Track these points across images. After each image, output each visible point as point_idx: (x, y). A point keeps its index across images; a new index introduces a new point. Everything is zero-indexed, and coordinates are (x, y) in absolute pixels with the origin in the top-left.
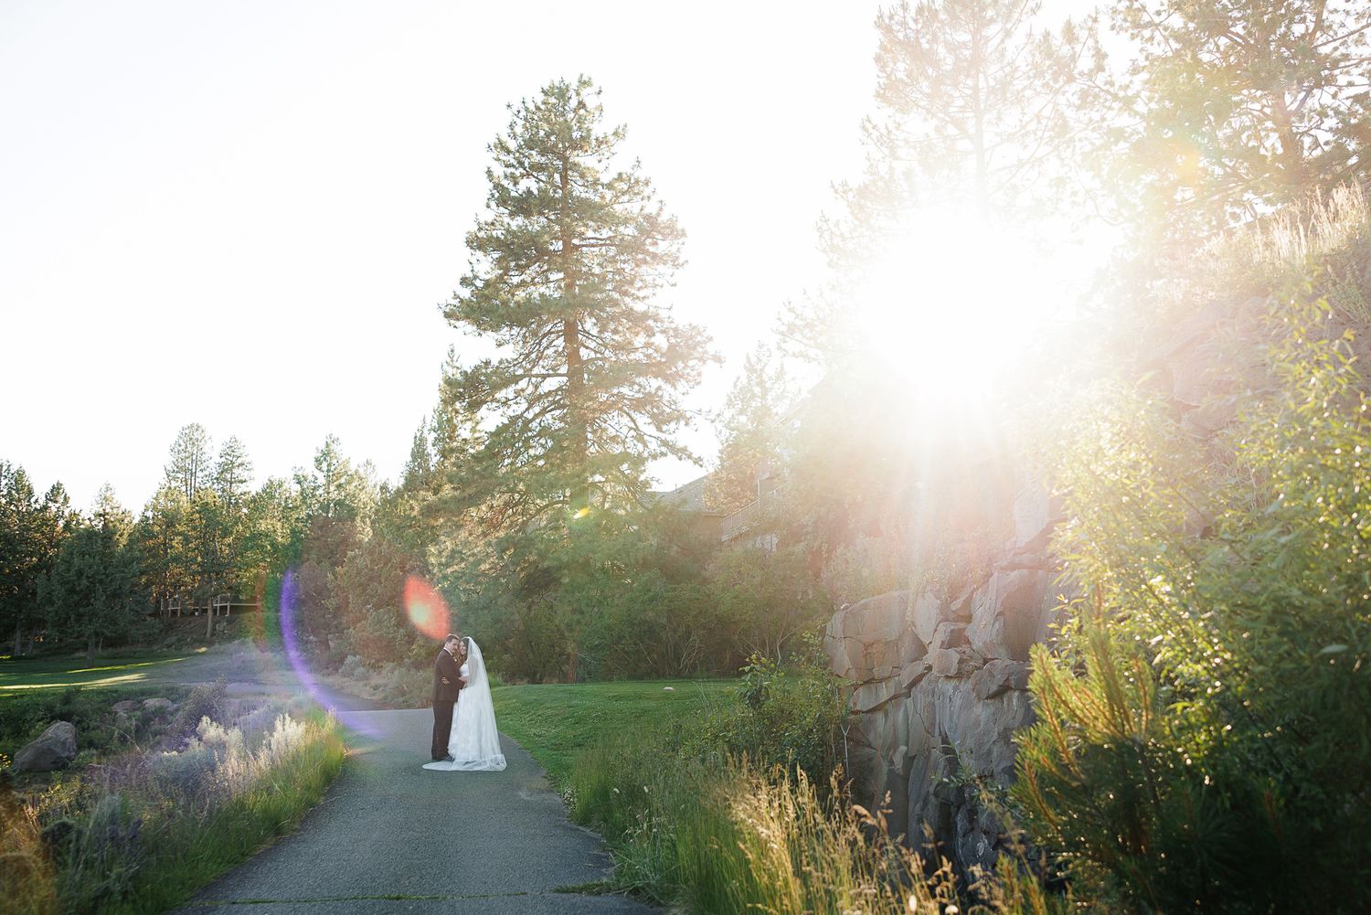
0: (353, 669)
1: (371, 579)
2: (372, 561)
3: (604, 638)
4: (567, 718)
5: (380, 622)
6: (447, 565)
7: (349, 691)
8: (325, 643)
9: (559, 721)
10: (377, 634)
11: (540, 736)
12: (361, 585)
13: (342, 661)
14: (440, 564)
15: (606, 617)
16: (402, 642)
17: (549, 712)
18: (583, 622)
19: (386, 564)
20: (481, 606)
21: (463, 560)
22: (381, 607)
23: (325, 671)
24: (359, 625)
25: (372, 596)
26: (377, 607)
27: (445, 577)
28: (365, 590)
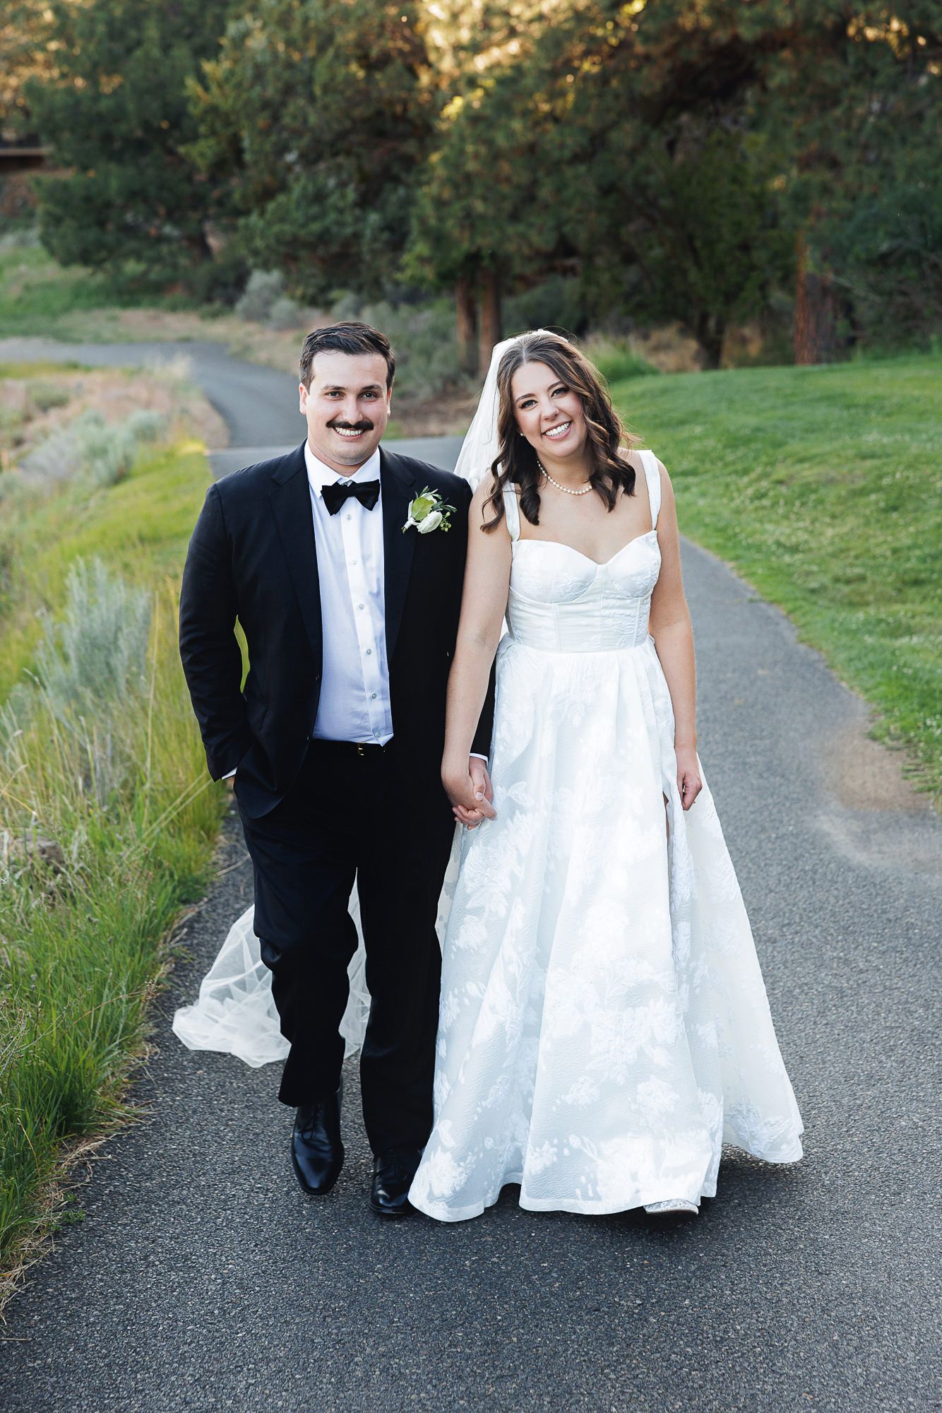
0: (268, 303)
1: (288, 90)
2: (290, 43)
3: (902, 234)
4: (863, 492)
5: (319, 197)
6: (476, 48)
7: (262, 356)
8: (199, 243)
9: (841, 500)
10: (316, 227)
11: (794, 549)
12: (266, 105)
13: (240, 282)
14: (458, 48)
15: (901, 175)
16: (377, 246)
17: (808, 473)
18: (839, 189)
19: (322, 49)
20: (567, 154)
21: (513, 33)
22: (319, 157)
23: (206, 308)
24: (271, 206)
25: (297, 134)
26: (310, 159)
27: (472, 82)
28: (276, 118)
